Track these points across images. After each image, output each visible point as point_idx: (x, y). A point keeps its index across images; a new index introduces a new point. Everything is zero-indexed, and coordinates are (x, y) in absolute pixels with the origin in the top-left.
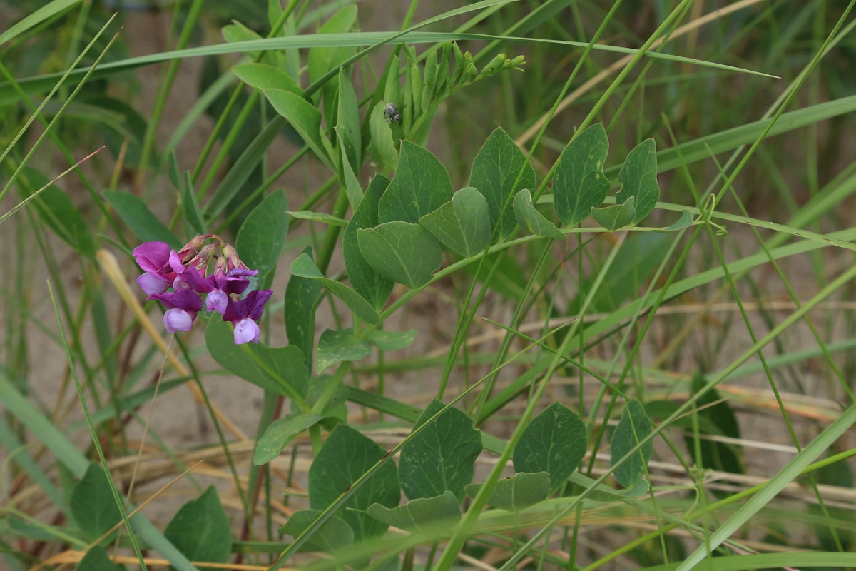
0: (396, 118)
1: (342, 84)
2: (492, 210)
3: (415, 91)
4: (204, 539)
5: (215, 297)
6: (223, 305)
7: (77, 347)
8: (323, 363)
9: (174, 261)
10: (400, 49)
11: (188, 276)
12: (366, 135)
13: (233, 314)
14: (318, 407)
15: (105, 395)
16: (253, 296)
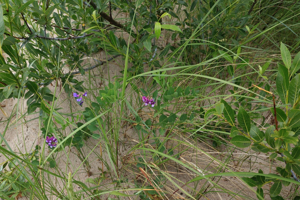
0: (169, 84)
1: (164, 80)
2: (178, 94)
3: (171, 81)
4: (149, 123)
5: (150, 102)
6: (151, 103)
7: (137, 102)
8: (161, 108)
9: (146, 99)
10: (170, 77)
11: (147, 100)
12: (166, 85)
13: (152, 104)
14: (160, 112)
15: (139, 106)
16: (154, 102)
